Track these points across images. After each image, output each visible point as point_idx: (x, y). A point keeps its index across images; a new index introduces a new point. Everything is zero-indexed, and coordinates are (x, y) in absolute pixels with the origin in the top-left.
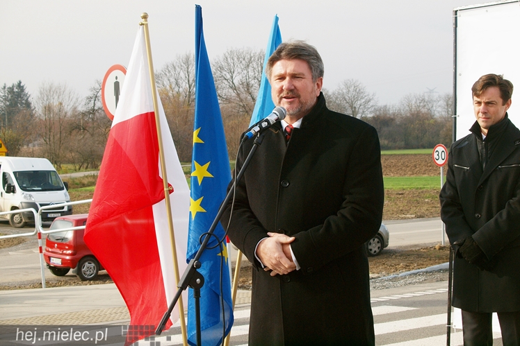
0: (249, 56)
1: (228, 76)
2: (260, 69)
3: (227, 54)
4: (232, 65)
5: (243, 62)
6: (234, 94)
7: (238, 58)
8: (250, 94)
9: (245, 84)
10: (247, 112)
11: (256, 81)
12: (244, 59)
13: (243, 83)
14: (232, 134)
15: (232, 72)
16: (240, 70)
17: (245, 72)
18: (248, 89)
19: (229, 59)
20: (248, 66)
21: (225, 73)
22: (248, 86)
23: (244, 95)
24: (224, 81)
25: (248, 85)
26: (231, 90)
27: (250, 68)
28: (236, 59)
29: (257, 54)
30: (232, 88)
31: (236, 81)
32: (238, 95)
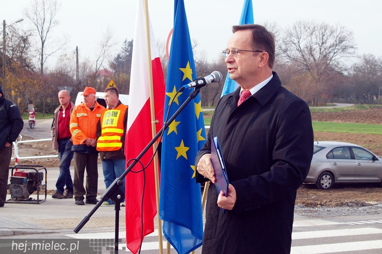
0: (313, 27)
1: (296, 41)
2: (321, 36)
3: (296, 24)
4: (300, 32)
5: (308, 30)
6: (300, 55)
7: (305, 27)
8: (312, 55)
9: (309, 48)
10: (309, 69)
11: (318, 45)
12: (309, 28)
13: (307, 47)
14: (296, 86)
15: (299, 38)
16: (305, 37)
17: (309, 38)
18: (311, 52)
19: (297, 28)
20: (312, 34)
21: (293, 38)
22: (311, 50)
23: (307, 57)
24: (293, 45)
25: (311, 48)
26: (297, 52)
27: (313, 35)
28: (302, 28)
29: (320, 25)
30: (298, 50)
31: (302, 46)
32: (303, 56)
